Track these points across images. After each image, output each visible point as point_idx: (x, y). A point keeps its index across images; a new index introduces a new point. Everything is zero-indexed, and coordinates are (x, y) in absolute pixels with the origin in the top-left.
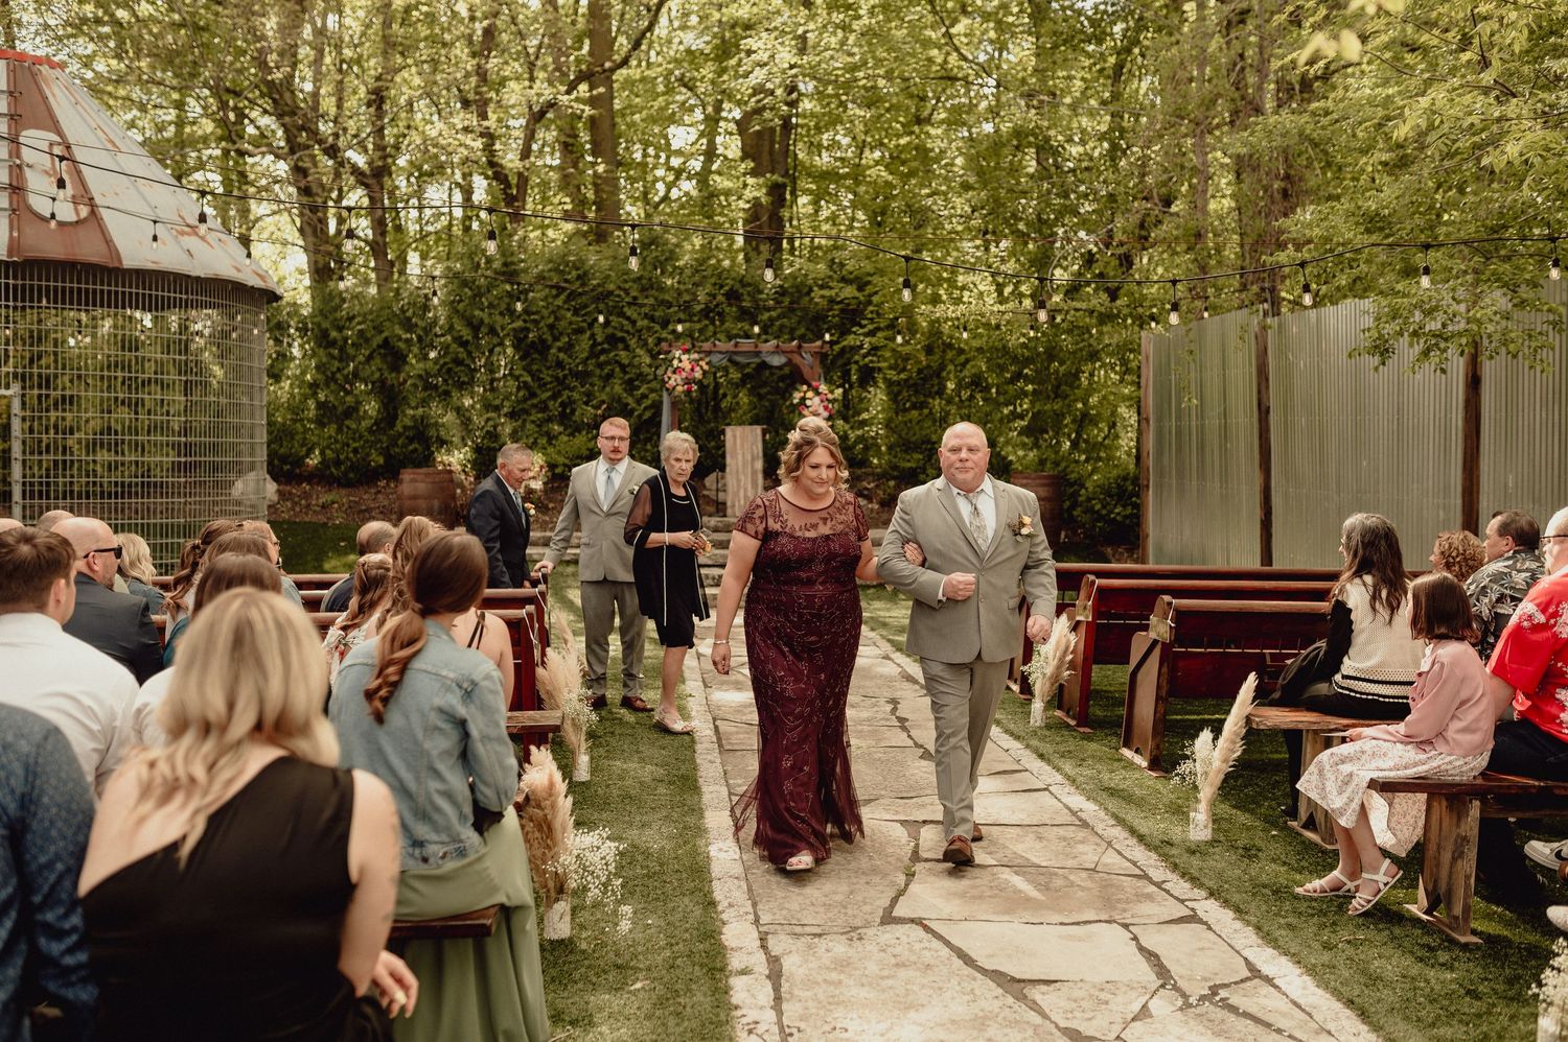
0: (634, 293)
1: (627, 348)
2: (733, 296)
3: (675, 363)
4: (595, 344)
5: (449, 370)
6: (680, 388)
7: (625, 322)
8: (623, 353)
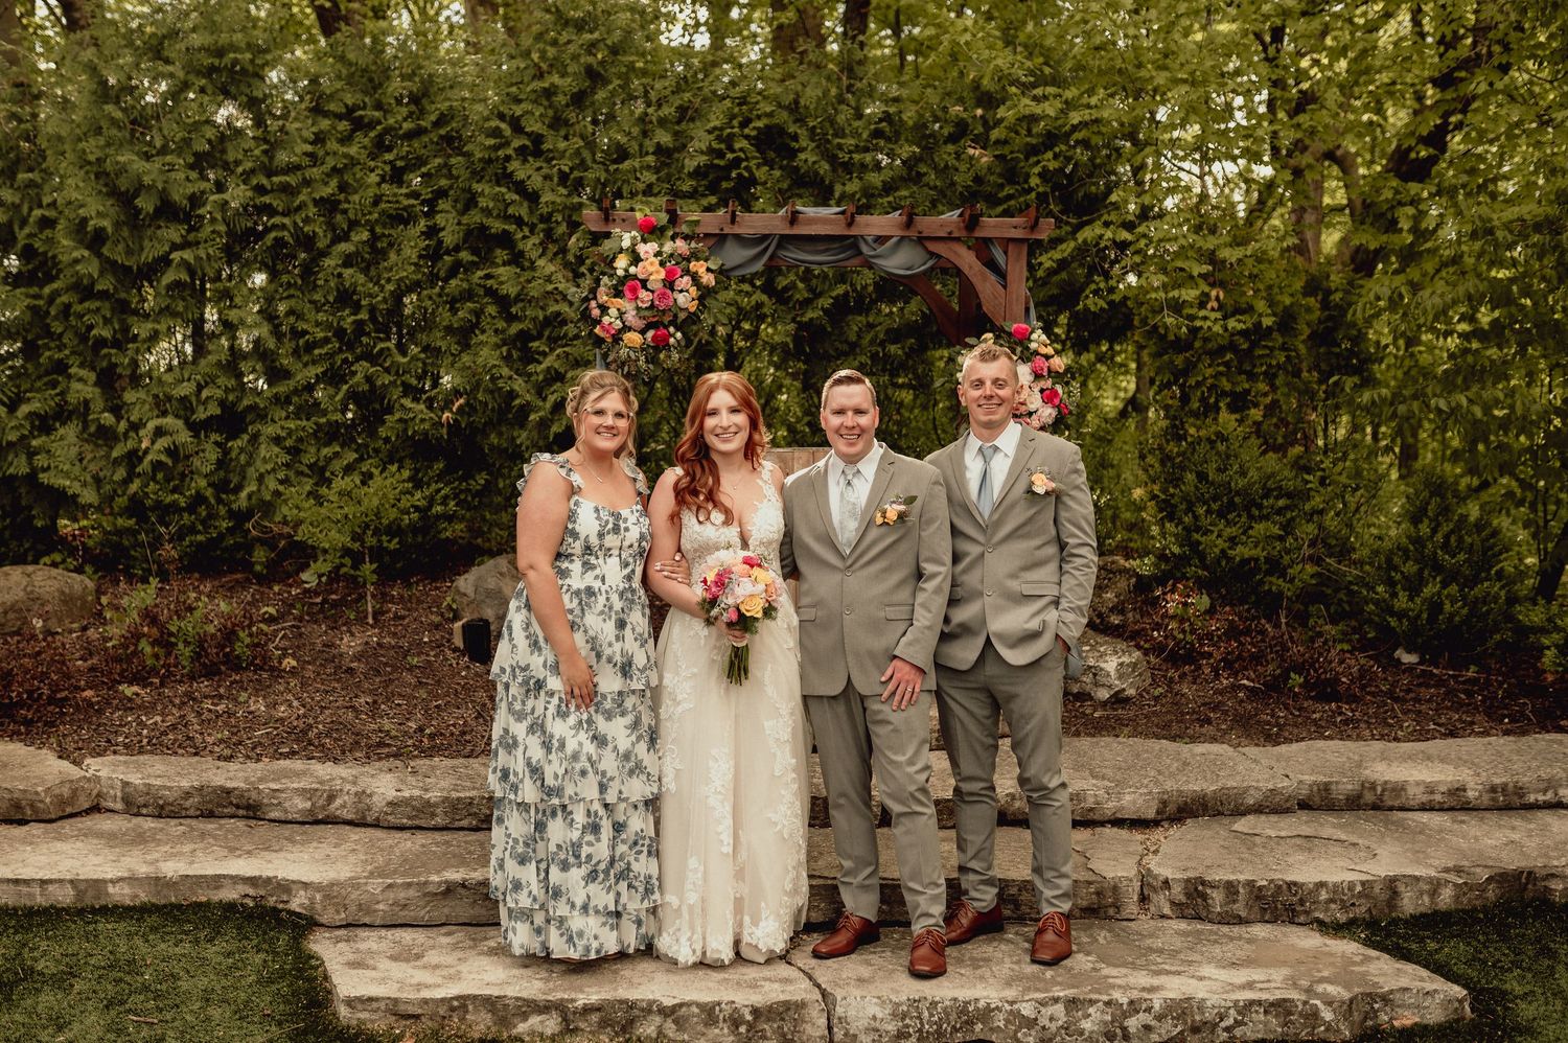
0: (533, 126)
1: (517, 259)
2: (774, 143)
3: (621, 263)
4: (434, 254)
5: (68, 307)
6: (633, 338)
7: (512, 196)
8: (504, 272)
